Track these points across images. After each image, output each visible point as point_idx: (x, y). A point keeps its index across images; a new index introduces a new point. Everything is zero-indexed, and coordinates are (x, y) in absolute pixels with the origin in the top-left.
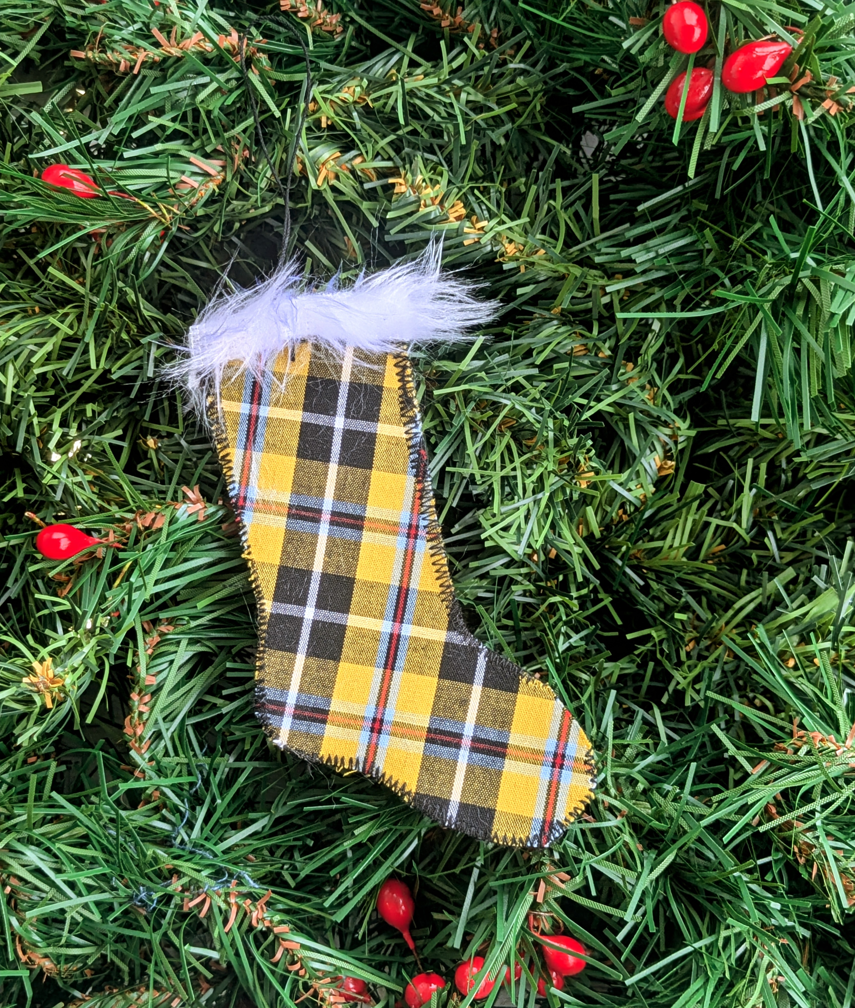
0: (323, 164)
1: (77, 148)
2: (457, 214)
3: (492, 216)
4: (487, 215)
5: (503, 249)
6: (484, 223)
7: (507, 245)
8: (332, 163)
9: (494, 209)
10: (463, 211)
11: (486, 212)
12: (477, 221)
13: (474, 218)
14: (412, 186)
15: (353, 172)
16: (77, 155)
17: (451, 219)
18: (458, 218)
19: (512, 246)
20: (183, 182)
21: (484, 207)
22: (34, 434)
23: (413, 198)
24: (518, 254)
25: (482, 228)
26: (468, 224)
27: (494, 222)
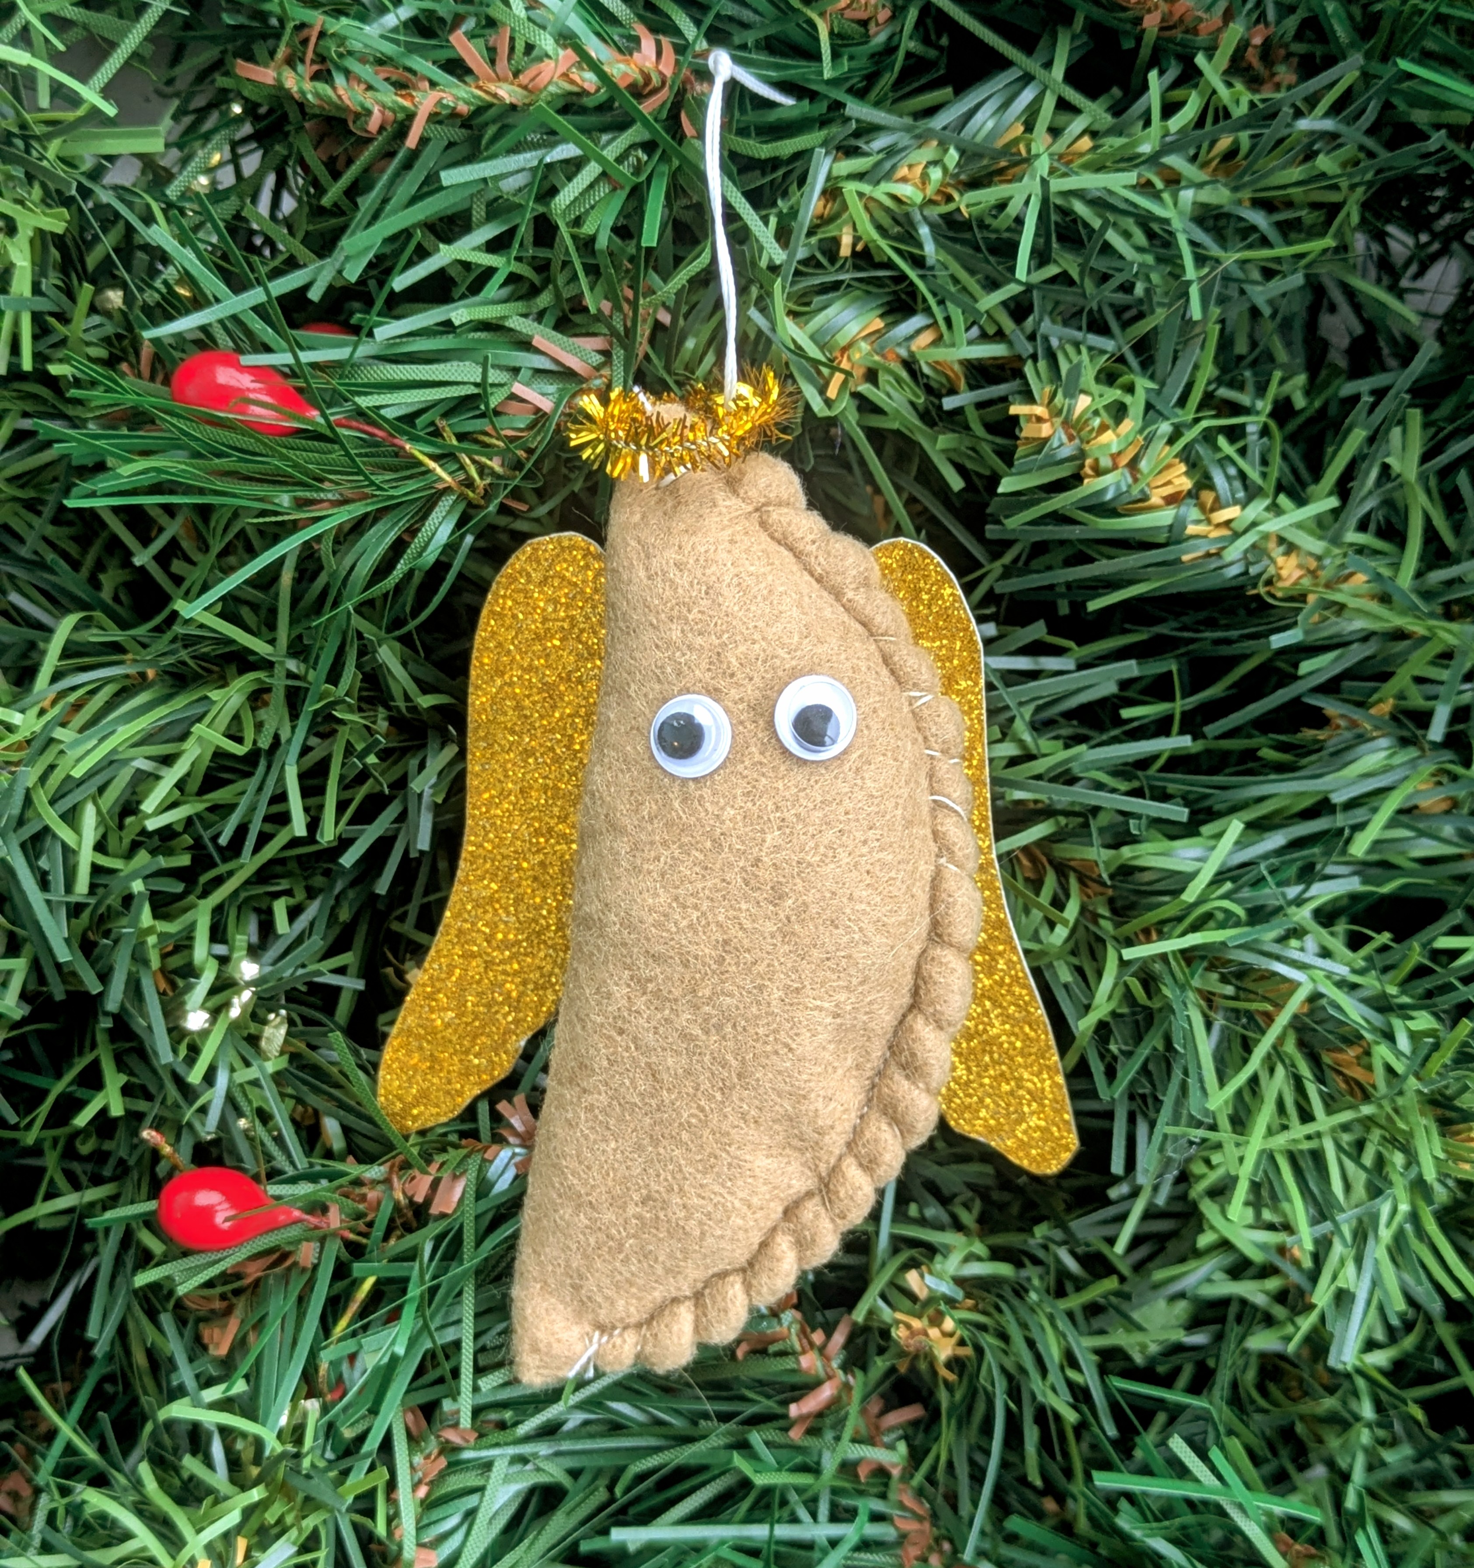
0: (844, 349)
1: (257, 310)
2: (1168, 490)
3: (1252, 493)
4: (1241, 494)
5: (1272, 570)
6: (1231, 512)
7: (1281, 560)
8: (865, 346)
9: (1254, 475)
10: (1186, 484)
11: (1237, 484)
12: (1218, 505)
13: (1208, 497)
14: (1066, 424)
15: (910, 365)
16: (257, 325)
17: (1155, 500)
18: (1172, 500)
19: (1293, 560)
20: (513, 397)
21: (1232, 471)
22: (146, 963)
23: (1067, 451)
24: (1306, 582)
25: (1227, 523)
26: (1194, 513)
27: (1257, 508)
